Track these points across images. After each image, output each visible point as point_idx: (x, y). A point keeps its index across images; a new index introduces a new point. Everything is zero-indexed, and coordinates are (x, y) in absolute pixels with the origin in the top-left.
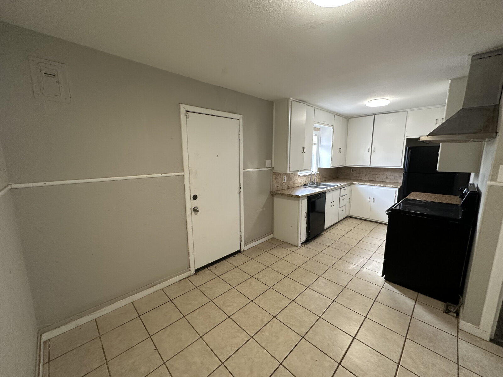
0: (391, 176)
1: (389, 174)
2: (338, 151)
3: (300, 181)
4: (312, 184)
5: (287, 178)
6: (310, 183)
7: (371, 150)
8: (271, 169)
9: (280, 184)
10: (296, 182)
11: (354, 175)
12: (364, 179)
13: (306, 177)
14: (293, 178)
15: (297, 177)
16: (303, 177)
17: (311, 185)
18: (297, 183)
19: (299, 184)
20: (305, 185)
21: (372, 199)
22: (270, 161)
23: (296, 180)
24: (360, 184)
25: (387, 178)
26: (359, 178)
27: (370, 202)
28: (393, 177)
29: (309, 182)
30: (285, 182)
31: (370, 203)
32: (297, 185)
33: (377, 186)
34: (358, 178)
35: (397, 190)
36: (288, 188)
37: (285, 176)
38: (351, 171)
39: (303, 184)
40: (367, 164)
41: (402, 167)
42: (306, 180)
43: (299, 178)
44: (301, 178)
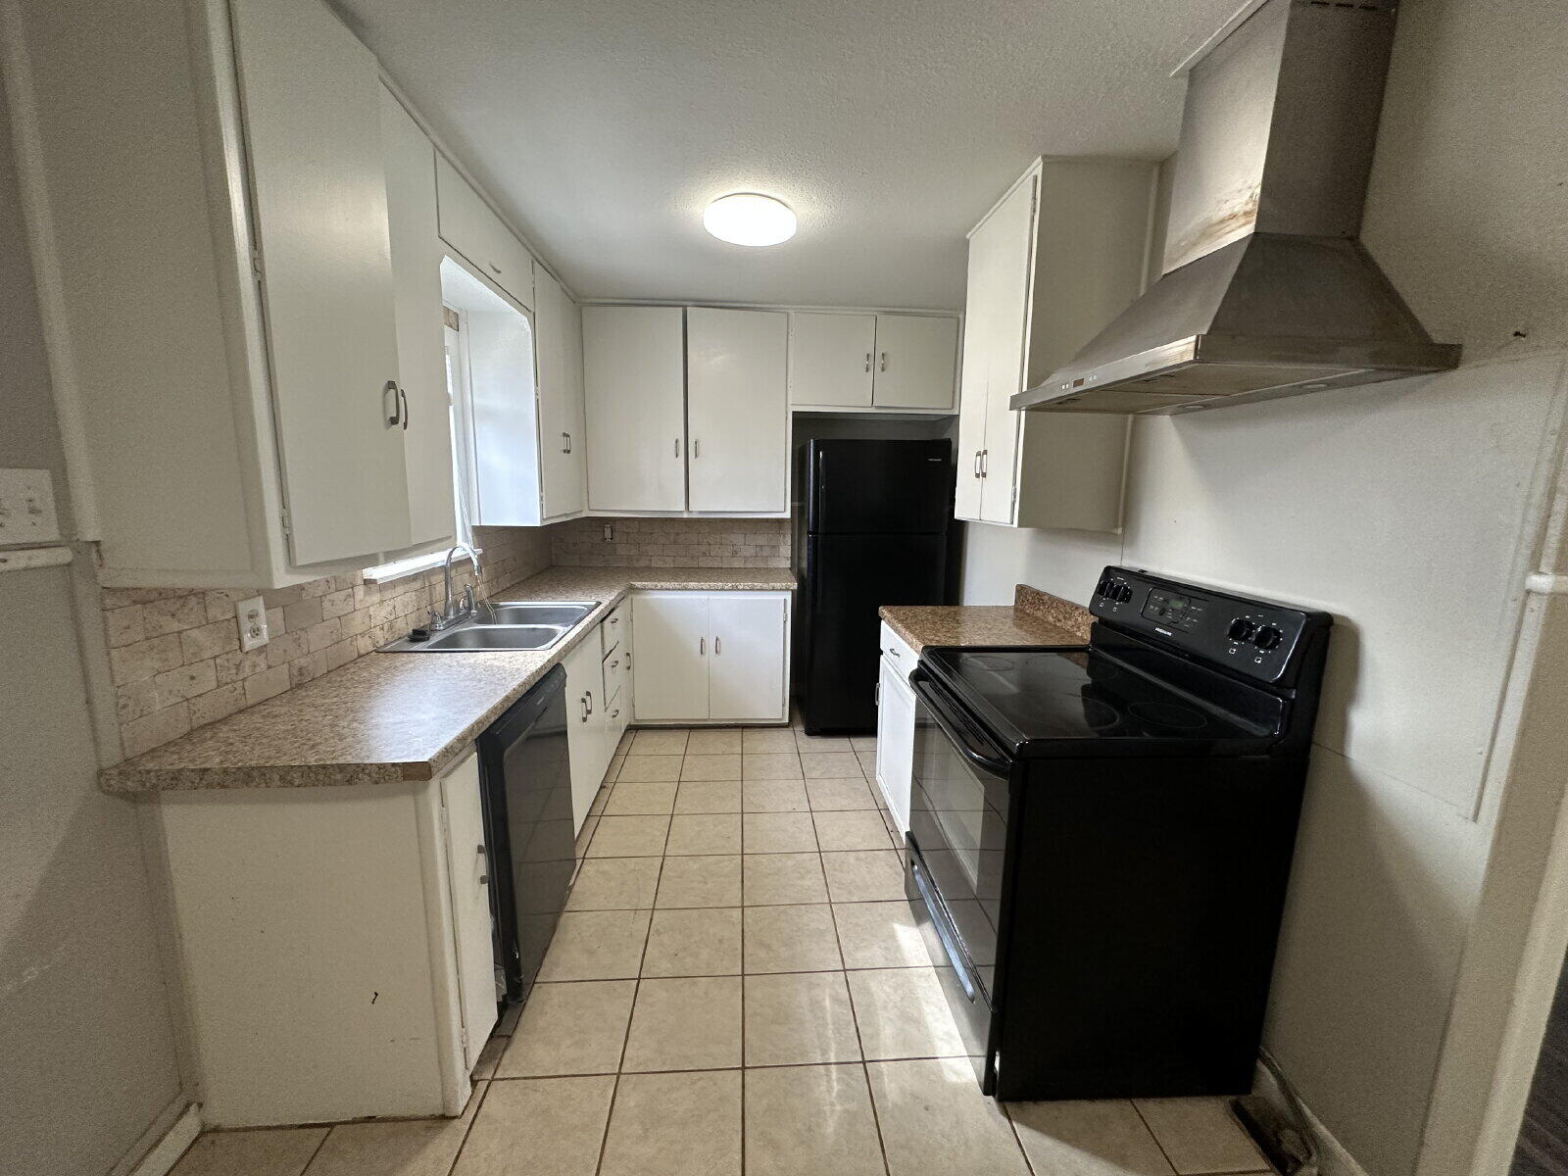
0: (746, 546)
1: (737, 539)
2: (562, 444)
3: (380, 614)
4: (458, 621)
5: (278, 613)
6: (447, 614)
7: (687, 449)
8: (64, 555)
9: (211, 674)
10: (358, 624)
11: (621, 550)
12: (660, 564)
13: (417, 585)
14: (326, 604)
15: (360, 591)
16: (400, 589)
17: (450, 624)
18: (363, 635)
19: (381, 637)
20: (419, 635)
21: (710, 645)
22: (43, 477)
23: (358, 617)
24: (661, 589)
25: (735, 554)
26: (643, 563)
27: (707, 653)
28: (749, 551)
29: (439, 607)
30: (261, 650)
31: (705, 658)
32: (364, 645)
33: (722, 589)
34: (638, 561)
35: (788, 596)
36: (300, 686)
37: (259, 604)
38: (608, 533)
39: (406, 627)
40: (675, 506)
41: (787, 515)
42: (419, 599)
43: (376, 598)
44: (388, 594)
